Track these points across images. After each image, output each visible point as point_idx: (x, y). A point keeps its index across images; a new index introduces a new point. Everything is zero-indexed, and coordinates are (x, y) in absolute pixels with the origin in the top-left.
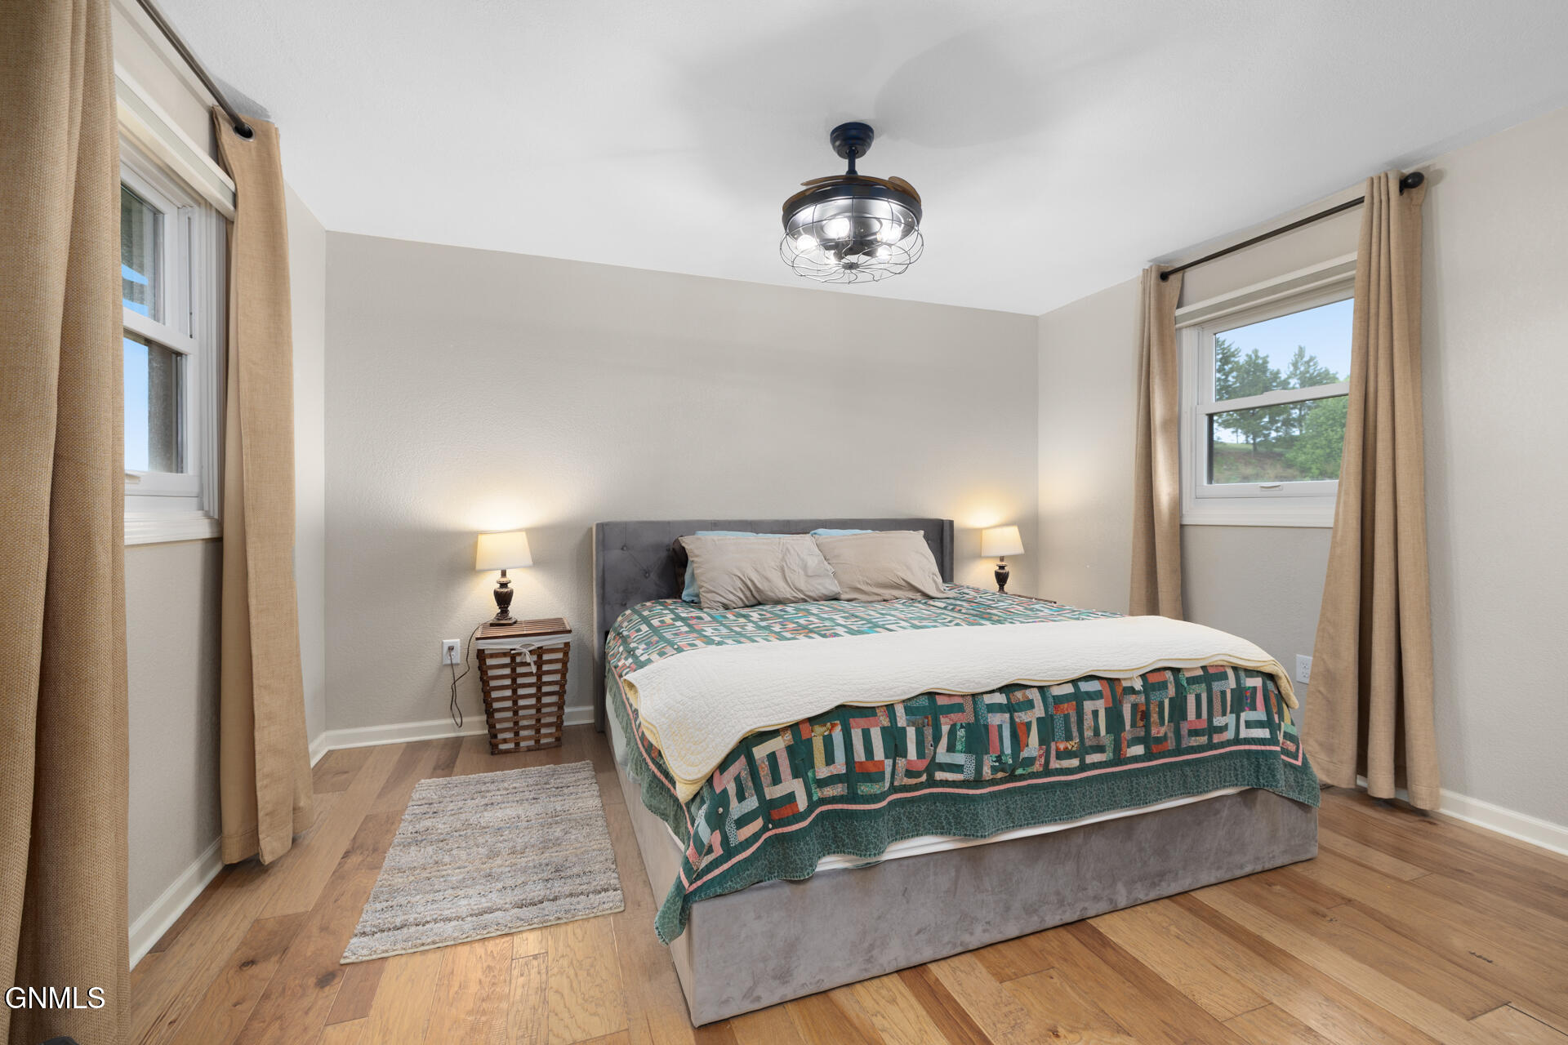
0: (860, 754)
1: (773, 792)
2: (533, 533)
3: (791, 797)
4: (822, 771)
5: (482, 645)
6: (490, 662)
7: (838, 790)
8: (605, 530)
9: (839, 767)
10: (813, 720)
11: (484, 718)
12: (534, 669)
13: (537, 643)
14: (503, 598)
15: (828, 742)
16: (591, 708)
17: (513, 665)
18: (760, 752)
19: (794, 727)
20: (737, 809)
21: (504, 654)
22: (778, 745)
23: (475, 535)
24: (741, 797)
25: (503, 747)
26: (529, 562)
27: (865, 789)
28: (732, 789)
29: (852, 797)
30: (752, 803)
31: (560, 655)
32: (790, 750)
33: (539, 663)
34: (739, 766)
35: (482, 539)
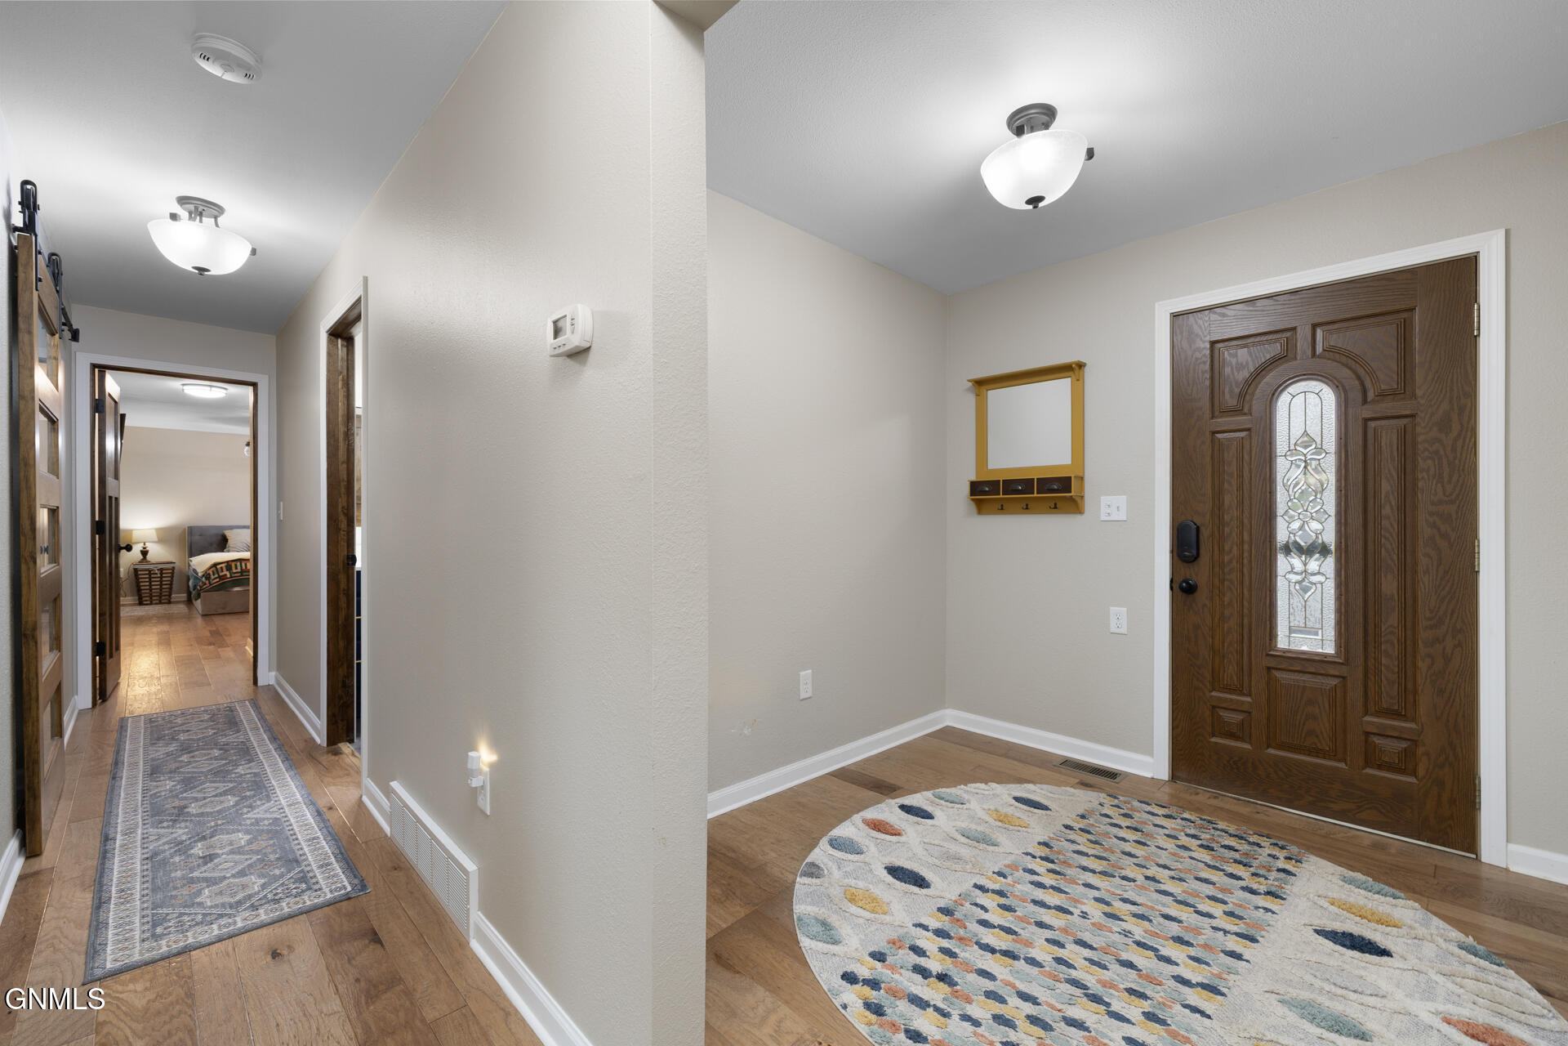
0: (244, 567)
1: (221, 574)
2: (158, 530)
3: (226, 575)
4: (234, 571)
5: (137, 567)
6: (139, 573)
7: (239, 575)
8: (191, 530)
9: (239, 570)
10: (233, 561)
11: (137, 598)
12: (159, 575)
13: (160, 566)
14: (144, 553)
15: (236, 565)
16: (185, 595)
17: (150, 574)
18: (218, 567)
19: (227, 562)
20: (212, 577)
21: (146, 570)
22: (223, 565)
23: (131, 531)
24: (214, 575)
25: (145, 602)
26: (156, 540)
27: (245, 574)
28: (211, 573)
29: (242, 575)
30: (216, 576)
31: (170, 571)
32: (226, 566)
33: (161, 574)
34: (214, 569)
35: (134, 532)
